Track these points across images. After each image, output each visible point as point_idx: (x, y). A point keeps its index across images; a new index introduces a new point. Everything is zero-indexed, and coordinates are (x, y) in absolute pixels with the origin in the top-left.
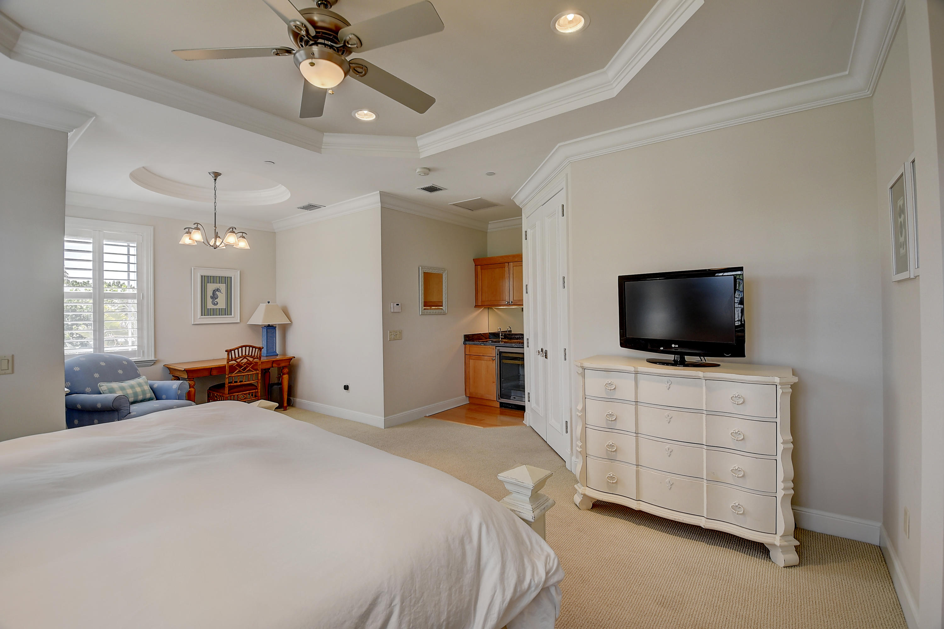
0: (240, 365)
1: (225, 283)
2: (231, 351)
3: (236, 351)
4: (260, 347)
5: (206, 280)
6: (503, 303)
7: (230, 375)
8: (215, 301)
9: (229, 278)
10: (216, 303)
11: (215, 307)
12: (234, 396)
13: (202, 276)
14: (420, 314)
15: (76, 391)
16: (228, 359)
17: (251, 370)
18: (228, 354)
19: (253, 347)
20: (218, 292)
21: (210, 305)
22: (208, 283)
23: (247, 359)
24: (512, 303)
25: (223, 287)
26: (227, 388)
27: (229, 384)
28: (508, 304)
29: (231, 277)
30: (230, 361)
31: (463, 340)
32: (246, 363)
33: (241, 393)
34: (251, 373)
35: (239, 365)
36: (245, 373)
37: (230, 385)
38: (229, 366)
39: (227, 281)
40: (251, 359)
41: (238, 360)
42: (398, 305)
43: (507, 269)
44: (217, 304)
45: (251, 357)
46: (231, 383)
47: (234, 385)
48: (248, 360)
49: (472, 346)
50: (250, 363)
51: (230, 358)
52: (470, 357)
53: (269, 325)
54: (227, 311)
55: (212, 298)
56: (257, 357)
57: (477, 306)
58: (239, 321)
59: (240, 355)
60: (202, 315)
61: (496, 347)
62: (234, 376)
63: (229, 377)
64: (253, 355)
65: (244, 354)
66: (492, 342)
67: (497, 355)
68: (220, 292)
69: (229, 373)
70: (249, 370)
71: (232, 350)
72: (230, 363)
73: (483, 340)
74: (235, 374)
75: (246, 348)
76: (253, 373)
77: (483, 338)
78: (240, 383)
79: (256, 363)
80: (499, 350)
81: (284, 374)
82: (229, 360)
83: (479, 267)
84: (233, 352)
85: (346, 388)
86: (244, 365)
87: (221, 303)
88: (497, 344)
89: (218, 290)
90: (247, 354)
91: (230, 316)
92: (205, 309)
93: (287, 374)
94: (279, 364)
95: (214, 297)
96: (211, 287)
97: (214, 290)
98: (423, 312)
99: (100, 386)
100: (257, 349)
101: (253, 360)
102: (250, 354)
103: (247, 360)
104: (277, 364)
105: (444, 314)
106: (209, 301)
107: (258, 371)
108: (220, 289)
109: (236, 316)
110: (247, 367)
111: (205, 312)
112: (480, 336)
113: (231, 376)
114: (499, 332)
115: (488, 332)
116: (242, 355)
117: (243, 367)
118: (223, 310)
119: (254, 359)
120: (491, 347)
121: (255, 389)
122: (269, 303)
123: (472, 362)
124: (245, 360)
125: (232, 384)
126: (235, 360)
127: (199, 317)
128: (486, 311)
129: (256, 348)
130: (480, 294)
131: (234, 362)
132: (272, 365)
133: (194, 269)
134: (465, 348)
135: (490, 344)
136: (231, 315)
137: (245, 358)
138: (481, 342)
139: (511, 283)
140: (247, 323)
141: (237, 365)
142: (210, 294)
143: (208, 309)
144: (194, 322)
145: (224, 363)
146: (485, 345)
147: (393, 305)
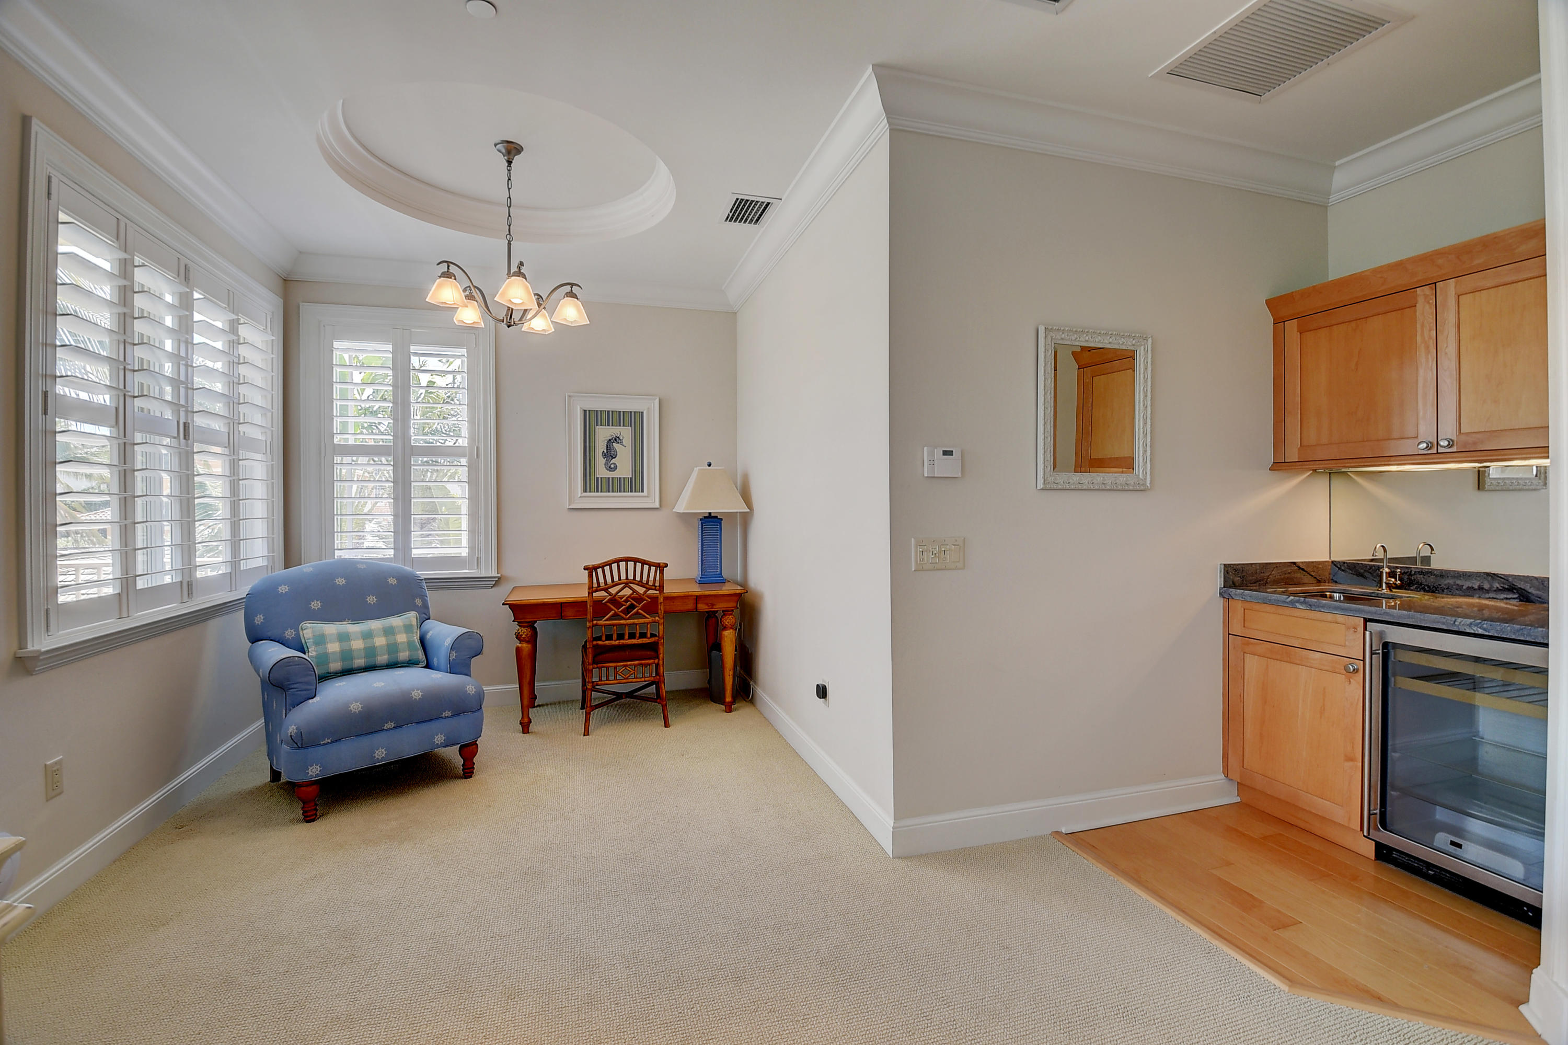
0: (616, 600)
1: (631, 426)
2: (595, 568)
3: (607, 569)
4: (659, 564)
5: (592, 419)
6: (1408, 447)
7: (595, 622)
8: (612, 462)
9: (637, 415)
10: (612, 466)
11: (611, 475)
12: (607, 668)
13: (585, 411)
14: (1040, 486)
15: (269, 634)
16: (591, 587)
17: (641, 614)
18: (591, 576)
19: (644, 562)
20: (618, 443)
21: (602, 472)
22: (597, 425)
23: (631, 588)
24: (1450, 446)
25: (626, 433)
26: (590, 650)
27: (595, 642)
28: (1433, 453)
29: (642, 413)
30: (595, 592)
31: (1220, 582)
32: (629, 597)
33: (622, 664)
34: (642, 621)
35: (614, 601)
36: (628, 619)
37: (597, 645)
38: (594, 601)
39: (634, 419)
40: (641, 590)
41: (613, 591)
42: (947, 453)
43: (1423, 310)
44: (616, 467)
45: (640, 583)
46: (599, 638)
47: (605, 646)
48: (634, 591)
49: (1257, 607)
50: (639, 599)
51: (595, 585)
52: (1248, 644)
53: (710, 513)
54: (635, 484)
55: (605, 455)
56: (654, 585)
57: (1280, 466)
58: (657, 505)
59: (616, 579)
60: (586, 491)
61: (1366, 621)
62: (605, 625)
63: (594, 625)
64: (645, 579)
65: (623, 577)
66: (1350, 598)
67: (1372, 653)
68: (621, 443)
69: (593, 617)
70: (637, 613)
71: (599, 567)
72: (595, 594)
73: (1304, 584)
74: (605, 621)
75: (627, 565)
76: (646, 620)
77: (1307, 579)
78: (617, 642)
79: (654, 599)
80: (1381, 634)
81: (725, 628)
82: (591, 590)
83: (1292, 327)
84: (600, 570)
85: (822, 692)
86: (626, 601)
87: (624, 468)
88: (1369, 610)
89: (617, 439)
90: (631, 577)
91: (641, 494)
92: (592, 477)
93: (731, 628)
94: (713, 605)
95: (610, 454)
96: (603, 434)
97: (610, 440)
98: (1051, 479)
99: (302, 629)
100: (653, 568)
101: (645, 592)
102: (638, 578)
103: (631, 592)
104: (707, 604)
105: (1140, 489)
106: (601, 461)
107: (657, 618)
108: (621, 438)
109: (650, 496)
110: (632, 607)
111: (591, 483)
112: (1294, 572)
113: (597, 625)
114: (1381, 560)
115: (1328, 560)
116: (620, 579)
117: (623, 605)
118: (626, 481)
119: (649, 589)
120: (1340, 618)
121: (654, 658)
122: (709, 465)
123: (1253, 664)
124: (627, 592)
125: (600, 642)
126: (606, 590)
127: (579, 495)
128: (1321, 484)
129: (650, 565)
130: (1293, 423)
131: (603, 593)
132: (696, 607)
133: (569, 396)
134: (1227, 612)
135: (1336, 608)
136: (643, 491)
137: (627, 585)
138: (1294, 594)
139: (1448, 363)
140: (674, 510)
141: (609, 601)
142: (601, 447)
143: (597, 478)
144: (569, 505)
145: (583, 594)
146: (1311, 607)
147: (931, 454)
